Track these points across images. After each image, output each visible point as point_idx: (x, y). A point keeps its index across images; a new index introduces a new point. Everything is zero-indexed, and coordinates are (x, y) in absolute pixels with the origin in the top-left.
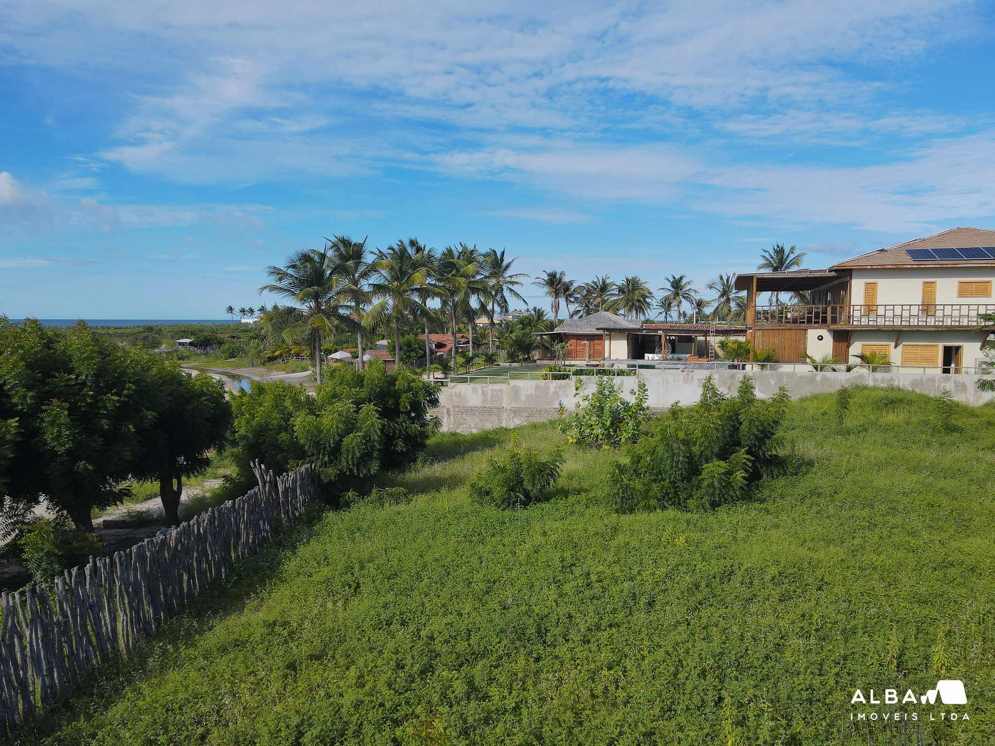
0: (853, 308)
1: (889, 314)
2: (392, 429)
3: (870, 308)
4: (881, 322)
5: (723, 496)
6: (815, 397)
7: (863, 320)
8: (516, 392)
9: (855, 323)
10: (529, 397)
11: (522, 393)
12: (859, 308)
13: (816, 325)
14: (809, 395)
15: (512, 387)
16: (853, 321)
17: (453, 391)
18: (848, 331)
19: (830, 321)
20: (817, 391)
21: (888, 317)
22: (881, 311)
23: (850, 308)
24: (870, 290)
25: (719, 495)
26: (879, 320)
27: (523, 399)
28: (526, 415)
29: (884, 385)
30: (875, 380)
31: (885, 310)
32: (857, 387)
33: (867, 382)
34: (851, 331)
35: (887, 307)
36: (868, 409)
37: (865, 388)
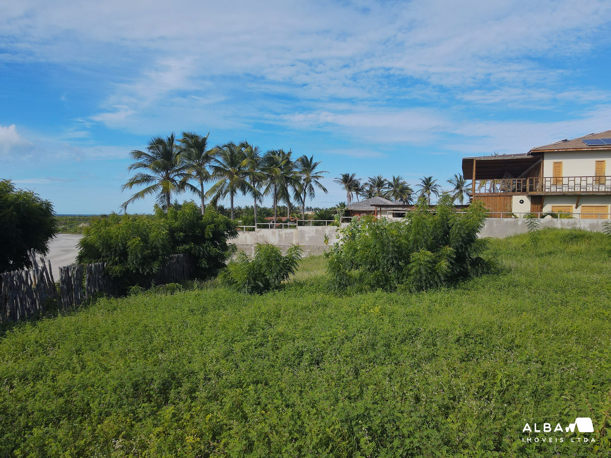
0: (545, 179)
1: (571, 184)
2: (197, 251)
3: (557, 179)
4: (565, 189)
5: (429, 282)
6: (516, 236)
7: (552, 188)
8: (302, 235)
9: (547, 190)
10: (311, 238)
11: (306, 235)
12: (549, 179)
13: (518, 193)
14: (513, 235)
15: (299, 231)
16: (545, 189)
17: (259, 234)
18: (542, 196)
19: (529, 189)
20: (519, 232)
21: (571, 186)
22: (565, 181)
23: (543, 180)
24: (557, 167)
25: (425, 280)
26: (564, 188)
27: (307, 239)
28: (309, 251)
29: (569, 228)
30: (562, 224)
31: (569, 181)
32: (549, 229)
33: (556, 226)
34: (544, 196)
35: (570, 179)
36: (557, 243)
37: (555, 229)
